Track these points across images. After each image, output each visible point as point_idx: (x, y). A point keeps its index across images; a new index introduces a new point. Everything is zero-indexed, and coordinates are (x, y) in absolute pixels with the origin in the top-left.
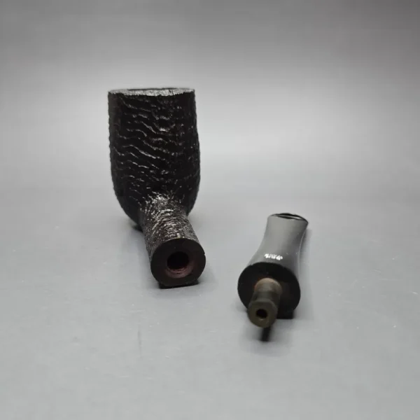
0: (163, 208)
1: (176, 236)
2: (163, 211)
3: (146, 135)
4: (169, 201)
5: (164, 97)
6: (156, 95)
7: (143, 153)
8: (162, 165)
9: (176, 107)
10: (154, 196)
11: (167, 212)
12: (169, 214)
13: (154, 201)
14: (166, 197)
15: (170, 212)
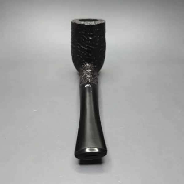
0: (88, 69)
1: (89, 82)
2: (87, 70)
3: (84, 40)
4: (91, 66)
5: (92, 25)
6: (89, 25)
7: (82, 47)
8: (89, 52)
9: (96, 30)
10: (86, 64)
11: (88, 71)
12: (89, 72)
13: (85, 66)
14: (90, 65)
15: (89, 71)
